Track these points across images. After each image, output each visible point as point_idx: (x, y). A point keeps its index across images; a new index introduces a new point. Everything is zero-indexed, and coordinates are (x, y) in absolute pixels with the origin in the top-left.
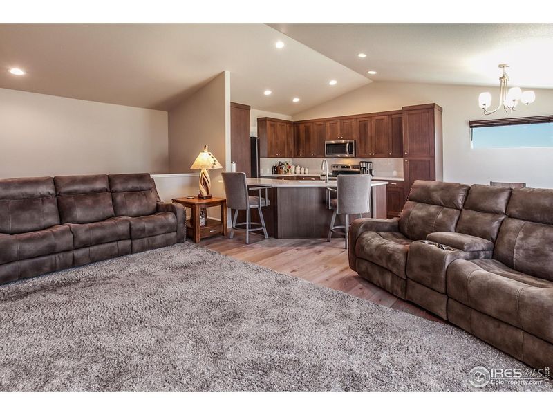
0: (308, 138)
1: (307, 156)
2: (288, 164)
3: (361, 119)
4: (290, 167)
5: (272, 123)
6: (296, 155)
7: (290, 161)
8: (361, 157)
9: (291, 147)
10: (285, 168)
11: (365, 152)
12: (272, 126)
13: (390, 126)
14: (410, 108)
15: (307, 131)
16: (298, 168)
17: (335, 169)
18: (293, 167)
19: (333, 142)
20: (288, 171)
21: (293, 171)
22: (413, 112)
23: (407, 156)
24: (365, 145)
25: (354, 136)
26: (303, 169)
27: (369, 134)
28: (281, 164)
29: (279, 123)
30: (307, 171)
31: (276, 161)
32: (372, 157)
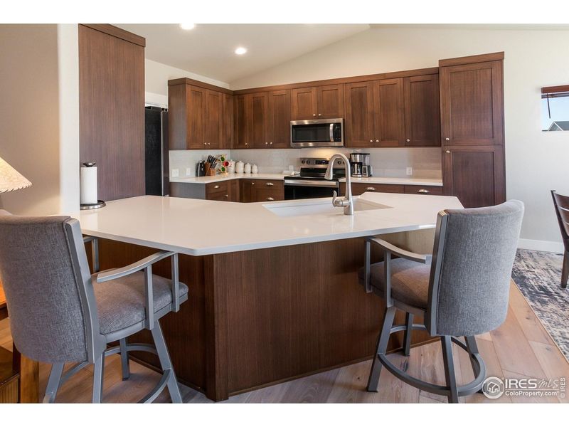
0: (259, 116)
1: (256, 145)
2: (223, 159)
3: (354, 85)
4: (227, 164)
5: (197, 89)
6: (238, 144)
7: (226, 153)
8: (354, 146)
9: (230, 131)
10: (219, 165)
11: (362, 137)
12: (196, 94)
13: (407, 95)
14: (456, 62)
15: (258, 105)
16: (241, 165)
17: (305, 166)
18: (232, 164)
19: (306, 122)
20: (223, 169)
21: (232, 169)
22: (461, 68)
23: (448, 144)
24: (361, 127)
25: (341, 112)
26: (248, 166)
27: (369, 108)
28: (211, 160)
29: (208, 92)
30: (255, 168)
31: (202, 155)
32: (374, 145)
